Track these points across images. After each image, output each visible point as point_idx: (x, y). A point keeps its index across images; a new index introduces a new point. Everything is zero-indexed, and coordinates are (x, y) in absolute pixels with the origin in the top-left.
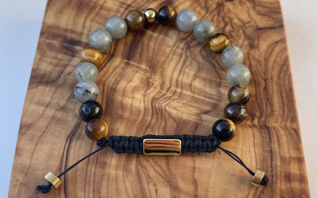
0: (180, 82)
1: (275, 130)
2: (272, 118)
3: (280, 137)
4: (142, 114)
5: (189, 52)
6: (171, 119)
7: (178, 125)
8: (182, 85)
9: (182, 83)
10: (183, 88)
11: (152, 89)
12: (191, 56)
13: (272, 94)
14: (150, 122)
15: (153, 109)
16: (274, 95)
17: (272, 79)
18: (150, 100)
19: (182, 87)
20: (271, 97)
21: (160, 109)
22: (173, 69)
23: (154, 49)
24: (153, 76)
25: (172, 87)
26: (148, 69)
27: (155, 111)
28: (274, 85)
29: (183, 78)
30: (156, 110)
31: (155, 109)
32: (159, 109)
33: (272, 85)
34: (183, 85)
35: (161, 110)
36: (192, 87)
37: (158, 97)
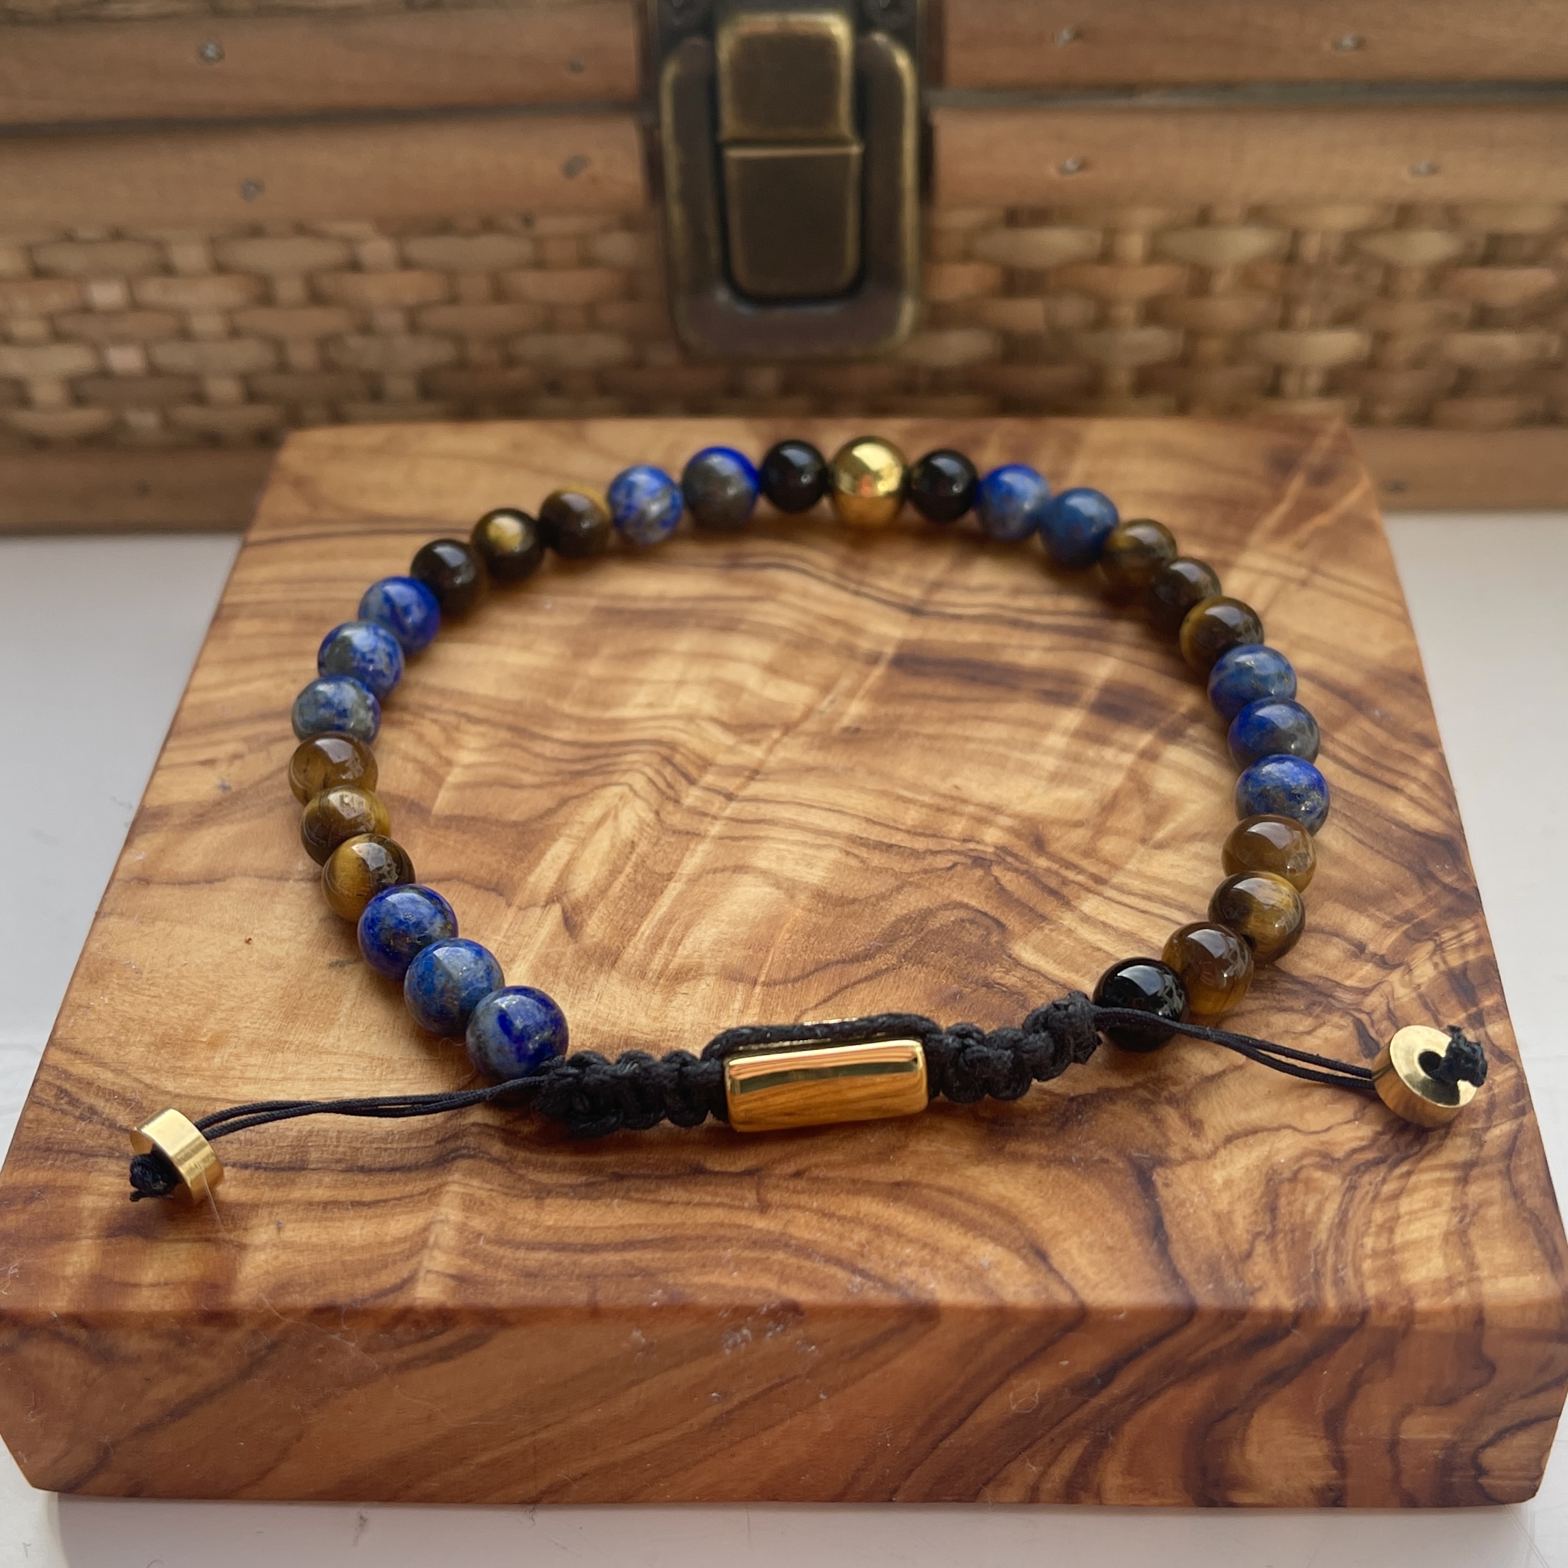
0: (762, 834)
1: (421, 1194)
2: (495, 1186)
3: (370, 1212)
4: (594, 713)
5: (950, 864)
6: (550, 803)
7: (515, 824)
8: (744, 838)
9: (759, 838)
10: (727, 841)
11: (728, 739)
12: (925, 871)
13: (653, 1202)
14: (545, 738)
15: (614, 744)
16: (644, 1209)
17: (763, 1207)
18: (666, 734)
19: (734, 839)
20: (632, 1194)
21: (611, 768)
22: (842, 806)
23: (967, 739)
24: (802, 740)
25: (734, 805)
26: (846, 722)
27: (602, 751)
28: (719, 1215)
29: (784, 841)
30: (606, 756)
31: (614, 751)
32: (614, 764)
33: (719, 1205)
34: (743, 843)
35: (606, 769)
36: (727, 874)
37: (678, 758)
